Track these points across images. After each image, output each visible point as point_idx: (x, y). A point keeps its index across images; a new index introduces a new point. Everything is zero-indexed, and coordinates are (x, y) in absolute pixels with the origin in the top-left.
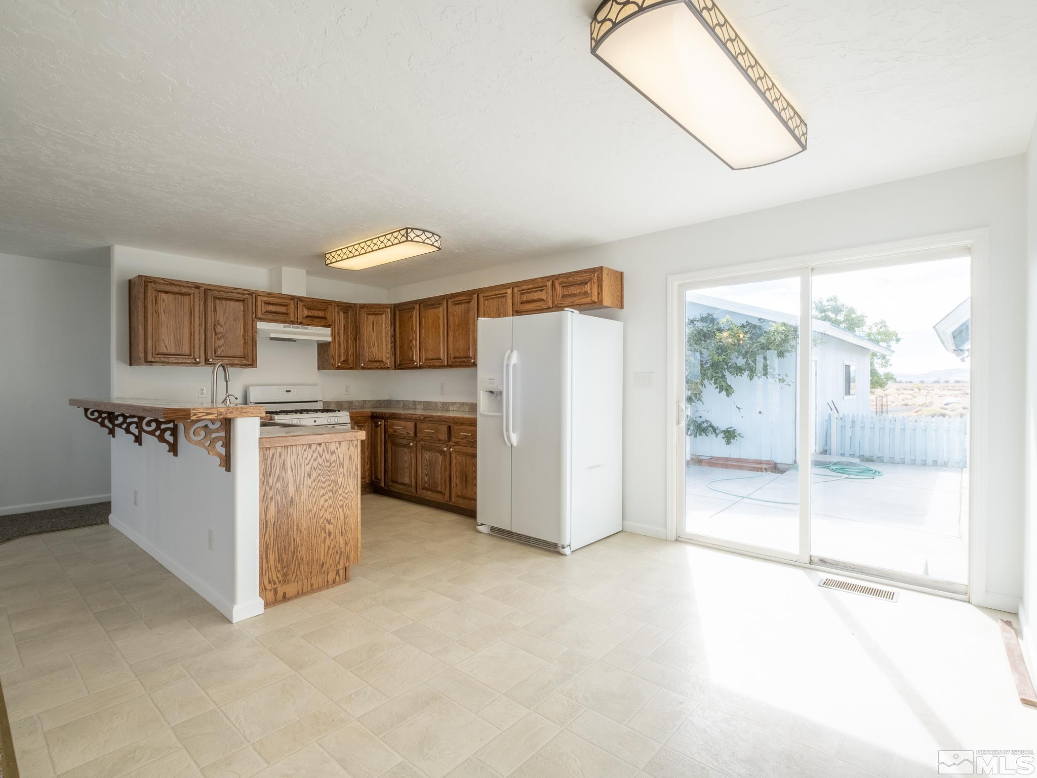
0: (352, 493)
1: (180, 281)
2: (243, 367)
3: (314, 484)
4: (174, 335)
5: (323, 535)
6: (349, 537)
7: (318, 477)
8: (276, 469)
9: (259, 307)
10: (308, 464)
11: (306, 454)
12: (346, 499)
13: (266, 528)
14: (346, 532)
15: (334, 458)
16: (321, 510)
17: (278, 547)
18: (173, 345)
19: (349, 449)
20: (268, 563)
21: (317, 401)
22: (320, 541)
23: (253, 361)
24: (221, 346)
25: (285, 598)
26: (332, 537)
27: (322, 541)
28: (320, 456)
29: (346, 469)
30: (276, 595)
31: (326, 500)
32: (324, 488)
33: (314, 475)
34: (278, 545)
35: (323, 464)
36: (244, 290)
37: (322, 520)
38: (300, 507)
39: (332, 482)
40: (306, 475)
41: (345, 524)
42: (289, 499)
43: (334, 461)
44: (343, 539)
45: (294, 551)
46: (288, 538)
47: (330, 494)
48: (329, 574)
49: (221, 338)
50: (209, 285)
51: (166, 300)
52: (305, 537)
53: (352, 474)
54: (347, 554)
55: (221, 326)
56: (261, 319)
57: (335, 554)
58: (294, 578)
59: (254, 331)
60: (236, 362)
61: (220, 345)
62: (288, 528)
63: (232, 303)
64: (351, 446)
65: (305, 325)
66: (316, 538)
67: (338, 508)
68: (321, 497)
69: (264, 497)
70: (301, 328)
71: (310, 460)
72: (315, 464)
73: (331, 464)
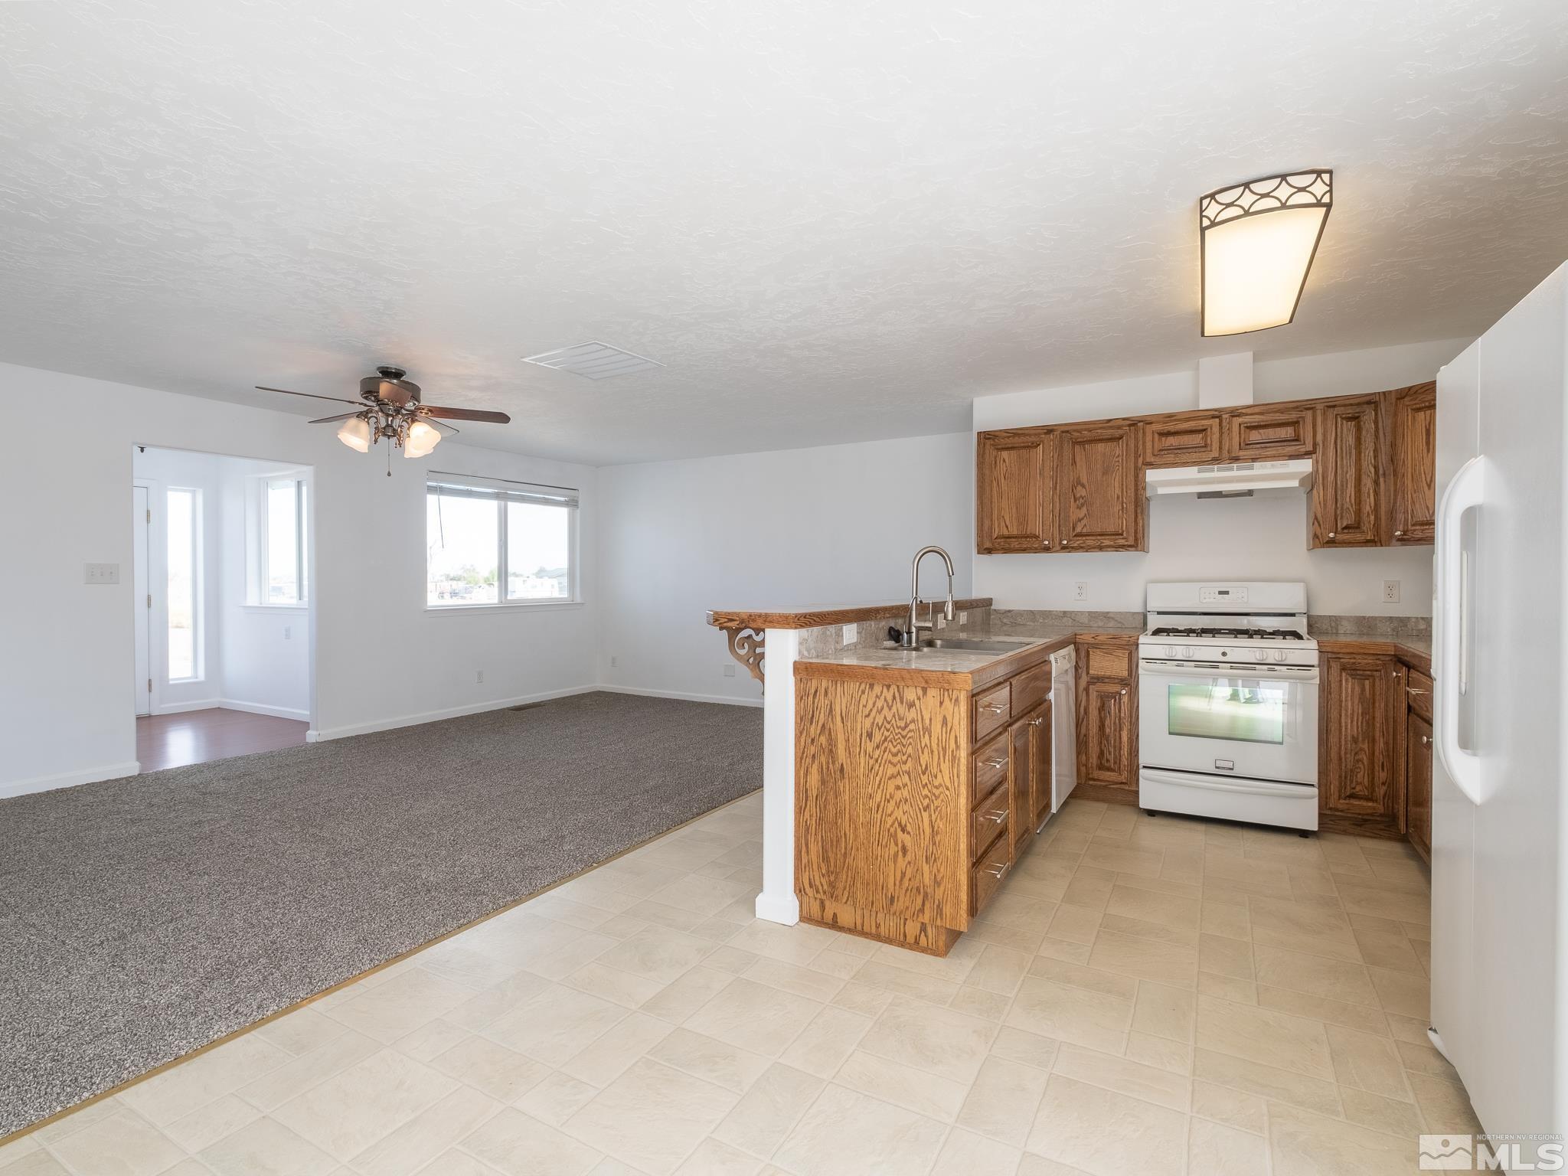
0: (948, 789)
1: (1027, 429)
2: (1121, 550)
3: (877, 752)
4: (1017, 508)
5: (893, 849)
6: (942, 870)
7: (883, 743)
8: (820, 713)
9: (1149, 445)
10: (868, 716)
11: (864, 697)
12: (937, 798)
13: (806, 801)
14: (935, 860)
15: (912, 714)
16: (889, 801)
17: (822, 837)
18: (1015, 524)
19: (941, 703)
20: (808, 855)
21: (1293, 615)
22: (887, 856)
23: (1136, 539)
24: (1083, 519)
25: (834, 925)
26: (909, 857)
27: (891, 856)
28: (888, 706)
29: (936, 741)
30: (824, 911)
31: (898, 788)
32: (895, 766)
33: (878, 737)
34: (822, 833)
35: (893, 721)
36: (1124, 419)
37: (890, 821)
38: (855, 784)
39: (910, 759)
40: (864, 735)
41: (934, 844)
42: (838, 766)
43: (913, 721)
44: (931, 872)
45: (845, 853)
46: (837, 829)
47: (906, 779)
48: (907, 923)
49: (1082, 505)
50: (1066, 425)
51: (1007, 461)
52: (862, 837)
53: (949, 753)
54: (937, 902)
55: (1083, 486)
56: (1152, 465)
57: (914, 891)
58: (845, 899)
59: (1140, 487)
60: (1107, 543)
61: (1081, 517)
62: (836, 813)
63: (1100, 447)
64: (947, 699)
65: (1245, 460)
66: (880, 847)
67: (920, 809)
68: (890, 779)
69: (803, 753)
70: (1238, 469)
71: (871, 710)
72: (880, 720)
73: (906, 726)
